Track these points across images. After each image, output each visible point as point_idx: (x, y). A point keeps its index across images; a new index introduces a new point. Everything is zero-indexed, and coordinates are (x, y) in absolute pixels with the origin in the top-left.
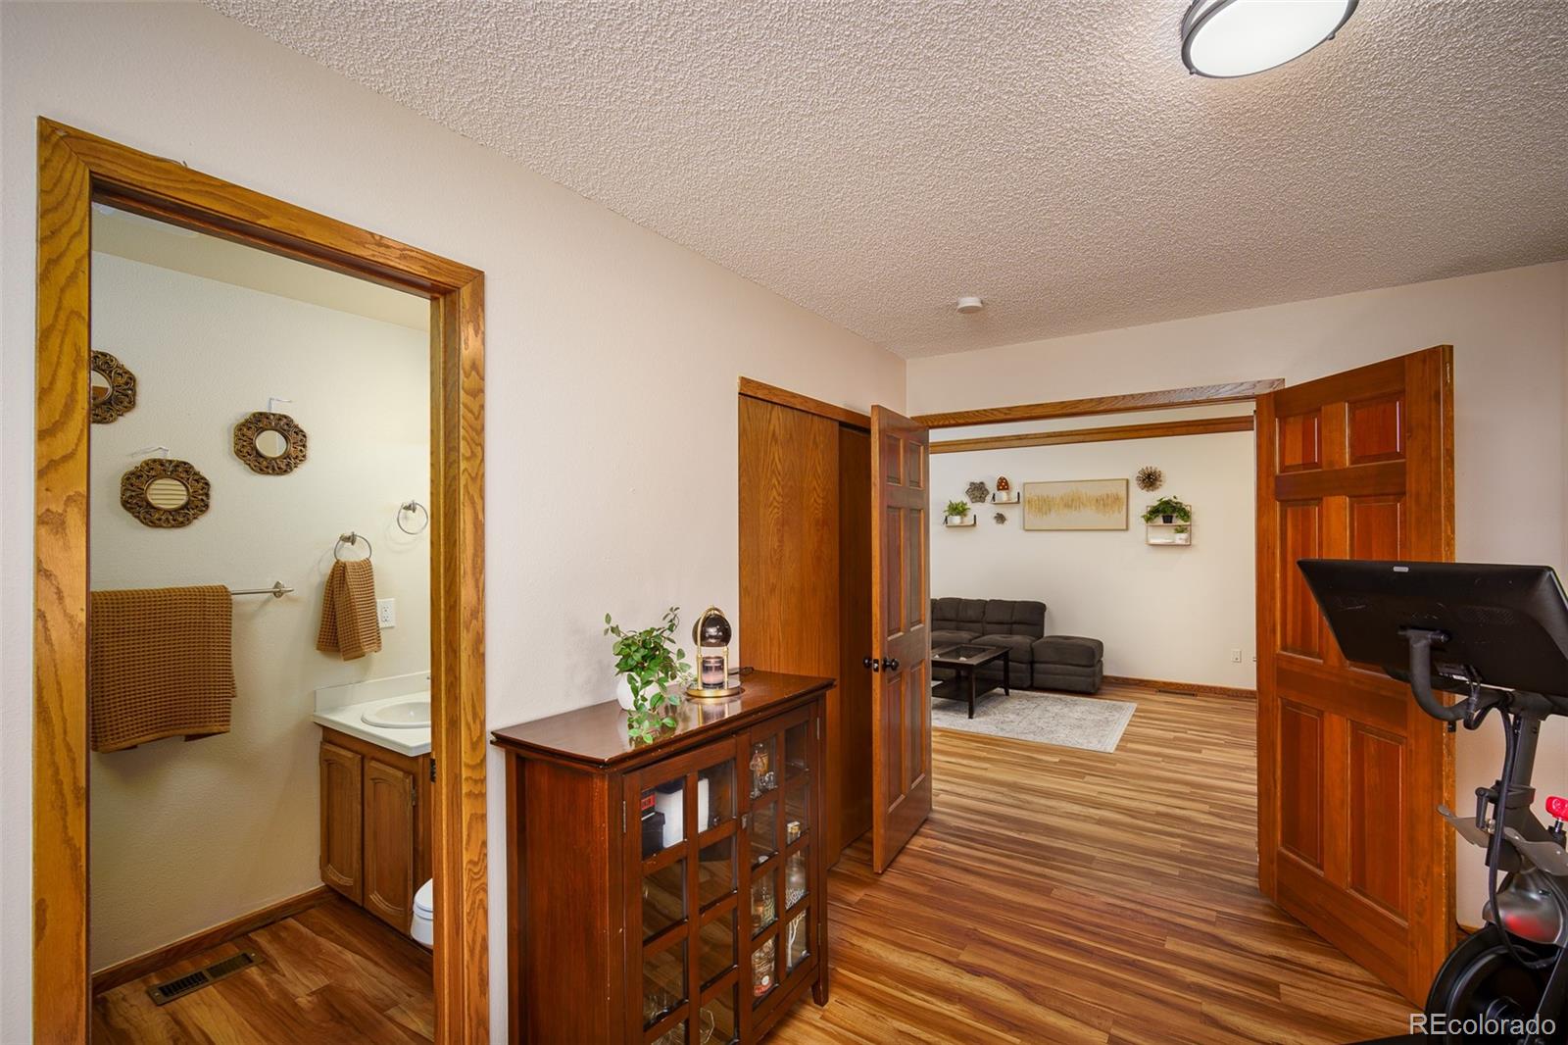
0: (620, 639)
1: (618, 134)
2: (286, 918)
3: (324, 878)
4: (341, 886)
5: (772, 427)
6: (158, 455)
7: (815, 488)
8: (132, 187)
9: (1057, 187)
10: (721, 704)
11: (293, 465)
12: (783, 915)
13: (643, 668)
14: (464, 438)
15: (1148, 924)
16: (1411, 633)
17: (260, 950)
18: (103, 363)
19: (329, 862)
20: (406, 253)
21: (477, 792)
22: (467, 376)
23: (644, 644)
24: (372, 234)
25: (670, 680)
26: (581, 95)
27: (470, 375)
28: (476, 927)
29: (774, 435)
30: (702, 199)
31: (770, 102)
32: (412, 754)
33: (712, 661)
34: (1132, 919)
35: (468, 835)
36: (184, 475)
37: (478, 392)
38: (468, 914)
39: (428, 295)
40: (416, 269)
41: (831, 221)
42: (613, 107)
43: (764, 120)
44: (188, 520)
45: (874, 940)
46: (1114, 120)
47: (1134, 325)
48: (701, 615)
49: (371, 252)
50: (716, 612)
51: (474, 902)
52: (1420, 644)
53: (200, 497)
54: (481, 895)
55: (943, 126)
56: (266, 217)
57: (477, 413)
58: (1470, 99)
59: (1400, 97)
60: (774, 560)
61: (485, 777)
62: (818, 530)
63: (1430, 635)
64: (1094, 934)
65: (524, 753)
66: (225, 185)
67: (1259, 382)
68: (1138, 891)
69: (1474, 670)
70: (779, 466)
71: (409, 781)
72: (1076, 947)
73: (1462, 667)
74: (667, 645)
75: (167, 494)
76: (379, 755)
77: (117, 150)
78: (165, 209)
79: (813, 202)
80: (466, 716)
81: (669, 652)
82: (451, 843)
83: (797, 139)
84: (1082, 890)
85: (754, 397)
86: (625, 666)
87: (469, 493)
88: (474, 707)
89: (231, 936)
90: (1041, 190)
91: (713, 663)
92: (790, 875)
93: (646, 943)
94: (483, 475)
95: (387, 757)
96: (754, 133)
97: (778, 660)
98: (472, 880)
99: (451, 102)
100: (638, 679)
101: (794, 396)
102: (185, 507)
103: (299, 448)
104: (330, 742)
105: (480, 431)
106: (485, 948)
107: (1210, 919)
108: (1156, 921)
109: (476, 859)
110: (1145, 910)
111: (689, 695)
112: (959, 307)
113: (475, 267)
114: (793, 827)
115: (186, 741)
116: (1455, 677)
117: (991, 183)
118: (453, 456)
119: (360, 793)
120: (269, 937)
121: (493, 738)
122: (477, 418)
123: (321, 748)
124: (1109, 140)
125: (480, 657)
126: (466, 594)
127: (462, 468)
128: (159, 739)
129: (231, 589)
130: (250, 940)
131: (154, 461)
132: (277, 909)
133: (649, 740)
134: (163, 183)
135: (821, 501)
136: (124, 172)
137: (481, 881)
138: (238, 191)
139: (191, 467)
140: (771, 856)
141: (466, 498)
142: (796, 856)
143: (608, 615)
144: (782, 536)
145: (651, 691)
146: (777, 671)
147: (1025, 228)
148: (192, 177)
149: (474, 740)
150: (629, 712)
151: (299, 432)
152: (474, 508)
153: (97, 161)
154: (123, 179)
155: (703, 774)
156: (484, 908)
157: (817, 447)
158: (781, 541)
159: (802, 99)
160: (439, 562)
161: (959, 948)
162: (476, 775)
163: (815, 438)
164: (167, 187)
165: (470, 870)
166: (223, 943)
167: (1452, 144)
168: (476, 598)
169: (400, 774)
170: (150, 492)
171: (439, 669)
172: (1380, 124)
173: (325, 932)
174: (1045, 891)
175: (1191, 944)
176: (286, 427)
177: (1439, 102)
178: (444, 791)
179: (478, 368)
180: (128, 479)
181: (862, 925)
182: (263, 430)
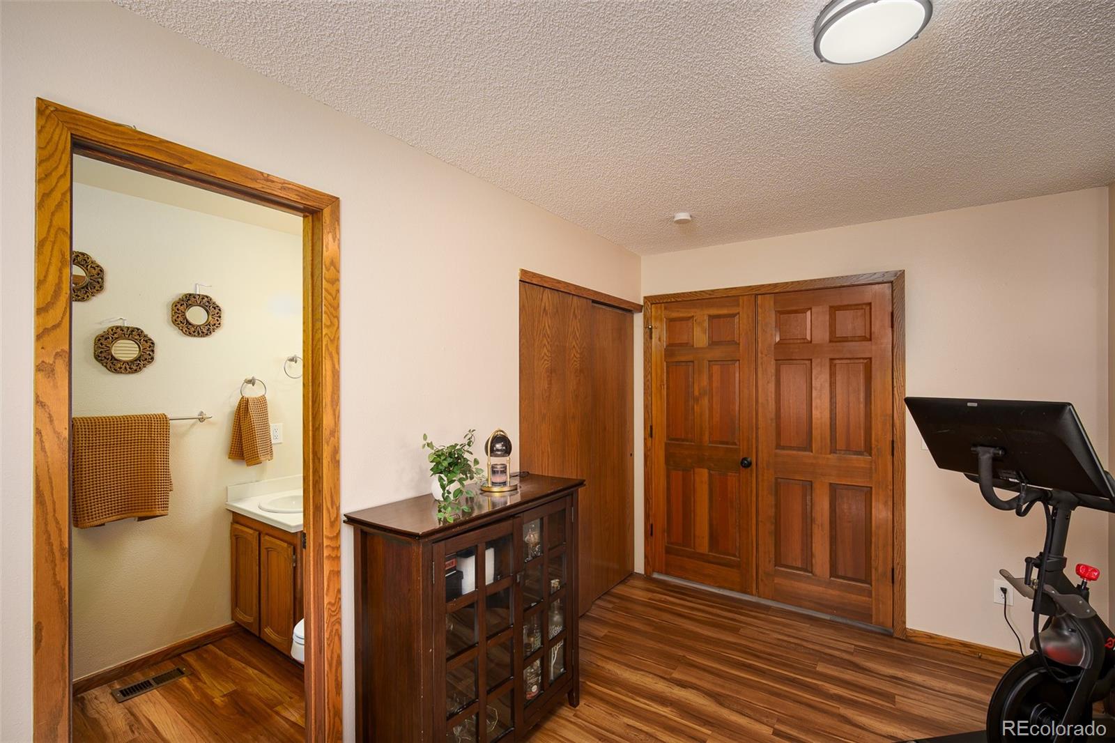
0: (433, 451)
1: (431, 103)
2: (208, 644)
3: (233, 616)
4: (244, 623)
5: (543, 305)
6: (119, 324)
7: (574, 347)
8: (98, 144)
9: (737, 137)
10: (504, 496)
11: (212, 331)
12: (547, 643)
13: (449, 472)
14: (326, 313)
15: (806, 653)
16: (979, 449)
17: (189, 666)
18: (81, 259)
19: (236, 606)
20: (285, 185)
21: (334, 556)
22: (328, 270)
23: (451, 455)
24: (262, 173)
25: (469, 479)
26: (405, 77)
27: (329, 269)
28: (333, 648)
29: (545, 309)
30: (491, 146)
31: (534, 81)
32: (293, 531)
33: (499, 467)
34: (795, 650)
35: (328, 586)
36: (137, 337)
37: (335, 281)
38: (328, 639)
39: (302, 215)
40: (293, 197)
41: (581, 161)
42: (427, 85)
43: (531, 93)
44: (140, 368)
45: (613, 663)
46: (773, 92)
47: (799, 232)
48: (490, 435)
49: (261, 186)
50: (501, 433)
51: (332, 631)
52: (986, 456)
53: (148, 353)
54: (336, 627)
55: (655, 97)
56: (190, 163)
57: (334, 296)
58: (1020, 77)
59: (970, 75)
60: (545, 397)
61: (340, 546)
62: (577, 376)
63: (992, 450)
64: (769, 660)
65: (365, 528)
66: (162, 142)
67: (887, 272)
68: (800, 631)
69: (1022, 475)
70: (548, 332)
71: (290, 550)
72: (756, 670)
73: (1015, 473)
74: (466, 455)
75: (125, 350)
76: (271, 532)
77: (88, 119)
78: (121, 157)
79: (568, 148)
80: (326, 504)
81: (468, 461)
82: (316, 590)
83: (554, 105)
84: (761, 630)
85: (530, 283)
86: (436, 470)
87: (328, 349)
88: (332, 497)
89: (170, 656)
90: (726, 140)
91: (499, 468)
92: (553, 617)
93: (448, 660)
94: (338, 338)
95: (275, 533)
96: (525, 102)
97: (547, 467)
98: (331, 616)
99: (316, 82)
100: (445, 479)
101: (559, 282)
102: (138, 359)
103: (216, 318)
104: (237, 523)
105: (336, 307)
106: (339, 662)
107: (849, 650)
108: (811, 651)
109: (333, 601)
110: (804, 644)
111: (482, 490)
112: (675, 219)
113: (332, 194)
114: (555, 583)
115: (138, 521)
116: (1010, 480)
117: (691, 135)
118: (318, 325)
119: (257, 558)
120: (195, 657)
121: (345, 519)
122: (334, 299)
123: (231, 527)
124: (771, 106)
125: (336, 463)
126: (327, 420)
127: (324, 333)
128: (119, 520)
129: (169, 416)
130: (183, 659)
131: (117, 328)
132: (200, 638)
133: (451, 521)
134: (120, 140)
135: (578, 356)
136: (94, 134)
137: (337, 617)
138: (170, 145)
139: (142, 332)
140: (538, 602)
141: (327, 353)
142: (557, 603)
143: (425, 435)
144: (551, 380)
145: (453, 487)
146: (546, 475)
147: (717, 166)
148: (140, 136)
149: (332, 519)
150: (439, 501)
151: (216, 307)
152: (332, 360)
153: (75, 127)
154: (93, 139)
155: (489, 545)
156: (338, 635)
157: (576, 318)
158: (550, 384)
159: (556, 79)
160: (309, 398)
161: (673, 669)
162: (333, 544)
163: (574, 312)
164: (123, 144)
165: (329, 609)
166: (164, 661)
167: (1011, 107)
168: (333, 422)
169: (285, 545)
170: (113, 348)
171: (308, 471)
172: (958, 94)
173: (234, 654)
174: (735, 631)
175: (836, 668)
176: (207, 304)
177: (998, 79)
178: (312, 554)
179: (335, 265)
180: (99, 340)
181: (605, 653)
182: (191, 305)
